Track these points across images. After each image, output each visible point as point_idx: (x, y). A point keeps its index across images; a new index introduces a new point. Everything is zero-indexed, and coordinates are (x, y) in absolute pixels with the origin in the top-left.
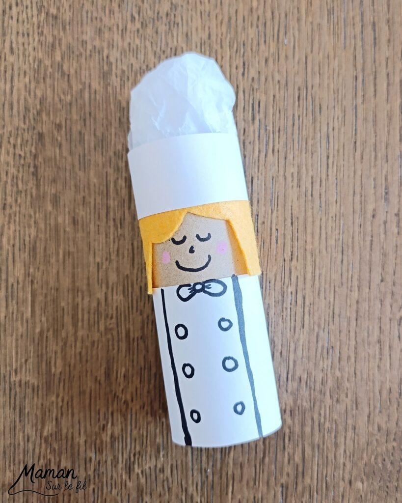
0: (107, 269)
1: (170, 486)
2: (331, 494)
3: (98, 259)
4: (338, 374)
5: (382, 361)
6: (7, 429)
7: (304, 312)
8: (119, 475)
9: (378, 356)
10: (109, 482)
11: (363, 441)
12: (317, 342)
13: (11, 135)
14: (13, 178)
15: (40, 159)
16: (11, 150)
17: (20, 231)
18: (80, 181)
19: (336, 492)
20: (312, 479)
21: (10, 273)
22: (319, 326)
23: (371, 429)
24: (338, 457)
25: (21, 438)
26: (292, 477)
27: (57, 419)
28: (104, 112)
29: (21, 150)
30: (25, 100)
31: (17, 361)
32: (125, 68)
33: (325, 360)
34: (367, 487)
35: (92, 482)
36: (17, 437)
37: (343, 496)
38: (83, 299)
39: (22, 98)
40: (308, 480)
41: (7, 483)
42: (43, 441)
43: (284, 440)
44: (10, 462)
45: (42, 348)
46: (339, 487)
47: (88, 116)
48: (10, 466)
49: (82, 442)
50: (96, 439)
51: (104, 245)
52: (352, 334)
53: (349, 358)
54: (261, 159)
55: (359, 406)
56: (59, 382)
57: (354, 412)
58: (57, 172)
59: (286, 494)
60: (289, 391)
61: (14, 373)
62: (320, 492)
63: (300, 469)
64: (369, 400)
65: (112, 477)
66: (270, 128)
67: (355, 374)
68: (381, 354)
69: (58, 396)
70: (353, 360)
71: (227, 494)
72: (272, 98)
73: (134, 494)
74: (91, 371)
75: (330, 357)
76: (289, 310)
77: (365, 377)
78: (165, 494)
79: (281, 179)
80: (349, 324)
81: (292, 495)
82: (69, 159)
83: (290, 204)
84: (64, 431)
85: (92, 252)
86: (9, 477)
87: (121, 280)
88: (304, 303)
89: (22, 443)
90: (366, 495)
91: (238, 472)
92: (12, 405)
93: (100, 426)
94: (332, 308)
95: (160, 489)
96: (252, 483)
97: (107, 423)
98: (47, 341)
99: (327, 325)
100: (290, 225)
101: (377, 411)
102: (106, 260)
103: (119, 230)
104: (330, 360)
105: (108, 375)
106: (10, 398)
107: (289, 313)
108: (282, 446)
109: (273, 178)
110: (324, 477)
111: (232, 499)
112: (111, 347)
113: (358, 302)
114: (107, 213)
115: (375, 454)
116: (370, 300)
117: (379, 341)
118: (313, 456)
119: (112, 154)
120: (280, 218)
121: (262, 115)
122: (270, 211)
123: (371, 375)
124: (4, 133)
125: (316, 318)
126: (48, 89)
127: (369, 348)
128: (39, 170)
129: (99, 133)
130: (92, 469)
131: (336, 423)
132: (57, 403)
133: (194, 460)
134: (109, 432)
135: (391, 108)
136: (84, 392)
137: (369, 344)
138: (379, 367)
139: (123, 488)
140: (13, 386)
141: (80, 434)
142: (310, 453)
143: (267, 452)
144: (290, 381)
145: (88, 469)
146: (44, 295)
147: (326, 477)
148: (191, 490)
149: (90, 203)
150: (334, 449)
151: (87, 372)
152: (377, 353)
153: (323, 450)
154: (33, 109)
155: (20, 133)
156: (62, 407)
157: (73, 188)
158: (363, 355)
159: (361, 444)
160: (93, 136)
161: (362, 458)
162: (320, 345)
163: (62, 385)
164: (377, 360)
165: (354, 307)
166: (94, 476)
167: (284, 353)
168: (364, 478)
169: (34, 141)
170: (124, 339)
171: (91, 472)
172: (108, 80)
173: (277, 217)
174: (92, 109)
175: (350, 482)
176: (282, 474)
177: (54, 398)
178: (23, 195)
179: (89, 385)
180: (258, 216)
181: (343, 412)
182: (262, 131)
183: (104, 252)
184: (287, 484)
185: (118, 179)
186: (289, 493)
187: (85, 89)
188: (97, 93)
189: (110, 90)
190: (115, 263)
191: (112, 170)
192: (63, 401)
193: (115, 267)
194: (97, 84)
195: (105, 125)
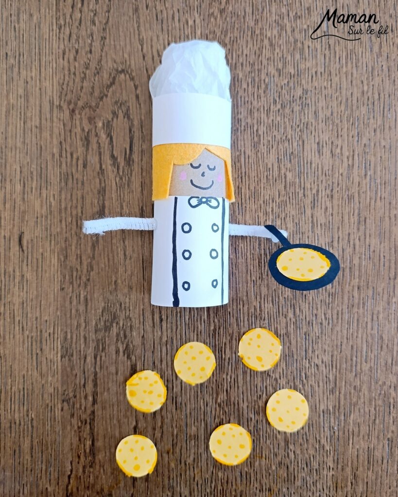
0: (260, 285)
1: (308, 438)
3: (254, 278)
6: (192, 397)
10: (265, 435)
25: (202, 403)
26: (396, 434)
27: (227, 391)
28: (256, 172)
32: (270, 139)
36: (199, 403)
38: (243, 306)
41: (192, 434)
42: (217, 406)
43: (390, 407)
45: (215, 341)
47: (243, 174)
48: (194, 423)
49: (245, 407)
50: (255, 405)
51: (258, 268)
54: (371, 204)
56: (228, 365)
59: (391, 445)
60: (393, 372)
65: (266, 431)
66: (378, 181)
69: (227, 374)
71: (348, 445)
72: (379, 158)
73: (282, 444)
76: (393, 315)
78: (304, 444)
79: (387, 219)
83: (394, 237)
84: (232, 399)
85: (249, 273)
86: (194, 430)
87: (271, 292)
89: (202, 407)
91: (356, 430)
93: (257, 396)
95: (300, 440)
96: (366, 438)
97: (263, 393)
98: (218, 336)
100: (394, 253)
102: (259, 278)
108: (388, 411)
109: (381, 218)
111: (352, 448)
114: (260, 245)
119: (262, 202)
120: (386, 248)
121: (372, 172)
122: (379, 243)
129: (252, 188)
130: (252, 426)
132: (227, 379)
133: (325, 420)
134: (264, 400)
139: (275, 439)
141: (243, 401)
143: (377, 416)
144: (394, 366)
145: (249, 426)
148: (323, 441)
156: (230, 382)
160: (247, 189)
163: (230, 367)
167: (390, 346)
172: (258, 148)
173: (384, 247)
174: (247, 169)
176: (388, 432)
177: (225, 376)
180: (370, 246)
182: (373, 184)
183: (258, 273)
184: (392, 439)
185: (266, 220)
186: (394, 445)
187: (241, 154)
188: (250, 158)
189: (259, 154)
190: (266, 281)
191: (262, 214)
192: (231, 378)
193: (266, 283)
194: (250, 151)
195: (256, 181)
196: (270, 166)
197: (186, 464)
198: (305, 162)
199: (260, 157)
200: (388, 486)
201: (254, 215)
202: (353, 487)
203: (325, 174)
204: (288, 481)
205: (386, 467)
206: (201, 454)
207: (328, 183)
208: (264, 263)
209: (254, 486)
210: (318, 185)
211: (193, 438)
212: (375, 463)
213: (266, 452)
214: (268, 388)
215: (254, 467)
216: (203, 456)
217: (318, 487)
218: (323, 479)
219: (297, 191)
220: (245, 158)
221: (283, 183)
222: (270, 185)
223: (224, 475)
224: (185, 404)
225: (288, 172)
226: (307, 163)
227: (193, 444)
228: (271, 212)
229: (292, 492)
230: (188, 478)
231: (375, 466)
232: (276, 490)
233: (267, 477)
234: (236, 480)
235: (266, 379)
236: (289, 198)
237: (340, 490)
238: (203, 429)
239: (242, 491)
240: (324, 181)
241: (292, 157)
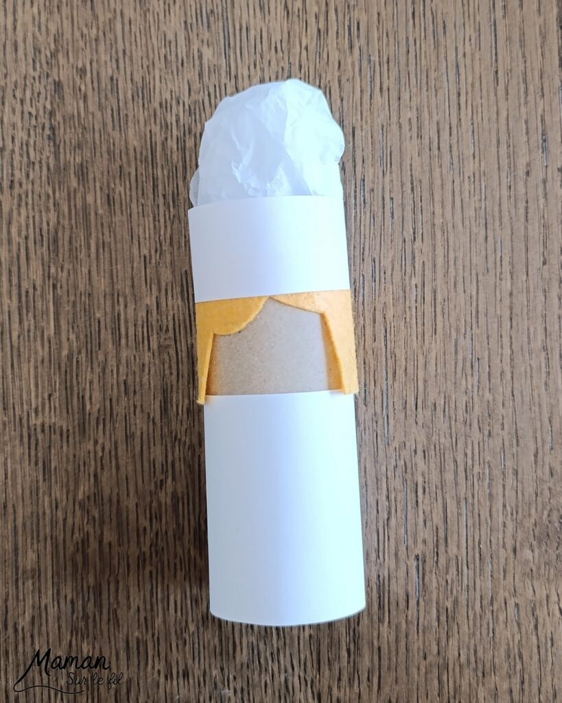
0: (158, 264)
2: (488, 568)
3: (145, 252)
4: (488, 396)
5: (551, 376)
6: (27, 492)
7: (435, 312)
8: (186, 552)
9: (544, 370)
10: (172, 561)
11: (530, 490)
12: (456, 352)
13: (16, 87)
14: (22, 145)
15: (59, 117)
16: (18, 107)
17: (34, 217)
18: (114, 145)
19: (495, 566)
20: (458, 546)
21: (24, 276)
22: (458, 330)
23: (539, 472)
24: (494, 515)
25: (46, 503)
26: (431, 545)
27: (95, 476)
28: (144, 48)
29: (32, 106)
30: (34, 37)
31: (37, 397)
33: (469, 377)
34: (539, 557)
35: (147, 563)
36: (40, 501)
37: (505, 571)
38: (126, 306)
39: (30, 35)
40: (453, 549)
41: (29, 568)
42: (77, 507)
43: (417, 492)
44: (32, 538)
45: (72, 377)
46: (498, 558)
47: (121, 54)
48: (32, 544)
49: (132, 507)
50: (151, 502)
51: (152, 231)
52: (506, 340)
53: (502, 373)
54: (364, 101)
55: (520, 440)
56: (98, 423)
57: (514, 450)
58: (82, 133)
59: (423, 569)
60: (420, 423)
61: (33, 415)
62: (471, 566)
63: (442, 534)
64: (535, 432)
65: (175, 554)
66: (375, 58)
67: (513, 396)
68: (548, 365)
69: (96, 442)
70: (508, 376)
72: (376, 16)
74: (142, 406)
75: (476, 374)
76: (414, 309)
77: (527, 399)
79: (394, 127)
80: (500, 326)
81: (431, 571)
82: (98, 114)
83: (409, 163)
84: (107, 492)
85: (135, 241)
86: (32, 560)
87: (178, 278)
88: (435, 299)
89: (48, 512)
90: (539, 568)
92: (33, 459)
93: (156, 483)
94: (474, 304)
96: (374, 556)
97: (166, 478)
98: (78, 368)
99: (468, 329)
100: (410, 191)
101: (548, 447)
102: (156, 251)
103: (171, 209)
104: (476, 378)
105: (164, 410)
106: (29, 448)
107: (414, 314)
108: (414, 502)
109: (383, 126)
110: (477, 544)
112: (167, 372)
113: (511, 294)
114: (155, 186)
115: (548, 508)
116: (528, 291)
117: (545, 349)
118: (459, 514)
119: (157, 105)
120: (395, 182)
121: (363, 40)
122: (381, 174)
123: (536, 396)
124: (6, 84)
125: (452, 319)
126: (65, 21)
127: (531, 359)
128: (57, 132)
129: (137, 78)
130: (148, 544)
131: (489, 466)
132: (95, 452)
134: (170, 490)
135: (545, 20)
136: (133, 435)
137: (530, 353)
138: (546, 384)
140: (33, 432)
141: (128, 495)
142: (455, 510)
143: (393, 511)
144: (420, 409)
145: (142, 545)
146: (71, 304)
147: (479, 543)
149: (129, 174)
150: (488, 504)
151: (135, 407)
152: (543, 365)
153: (473, 505)
154: (45, 49)
155: (28, 83)
156: (102, 458)
157: (105, 156)
158: (523, 368)
159: (526, 495)
160: (129, 81)
161: (530, 515)
162: (460, 357)
163: (101, 427)
164: (544, 375)
165: (507, 302)
166: (151, 553)
167: (410, 370)
168: (535, 543)
169: (49, 93)
170: (185, 360)
171: (146, 549)
172: (147, 5)
173: (392, 181)
174: (127, 44)
175: (515, 551)
176: (415, 542)
177: (90, 446)
178: (37, 167)
179: (138, 426)
180: (364, 181)
181: (498, 450)
182: (365, 63)
183: (152, 241)
184: (424, 556)
185: (166, 139)
186: (427, 569)
187: (115, 18)
188: (133, 22)
189: (150, 17)
190: (168, 256)
191: (158, 127)
192: (103, 449)
193: (168, 261)
194: (132, 10)
195: (145, 67)
196: (170, 36)
197: (16, 631)
198: (238, 27)
199: (152, 21)
200: (421, 654)
201: (142, 128)
202: (352, 659)
203: (276, 48)
204: (221, 654)
205: (416, 614)
206: (46, 607)
207: (282, 64)
208: (165, 222)
209: (153, 667)
210: (262, 70)
211: (29, 574)
212: (393, 608)
213: (175, 596)
214: (177, 465)
215: (153, 627)
216: (50, 610)
217: (282, 662)
218: (291, 647)
219: (223, 81)
220: (123, 24)
221: (197, 67)
222: (172, 73)
223: (94, 648)
224: (14, 506)
225: (205, 46)
226: (241, 30)
227: (31, 588)
228: (174, 124)
229: (231, 677)
230: (21, 658)
231: (394, 612)
232: (198, 672)
233: (180, 648)
234: (118, 658)
235: (173, 447)
236: (209, 95)
237: (327, 668)
238: (49, 557)
239: (129, 681)
240: (273, 63)
241: (212, 19)
